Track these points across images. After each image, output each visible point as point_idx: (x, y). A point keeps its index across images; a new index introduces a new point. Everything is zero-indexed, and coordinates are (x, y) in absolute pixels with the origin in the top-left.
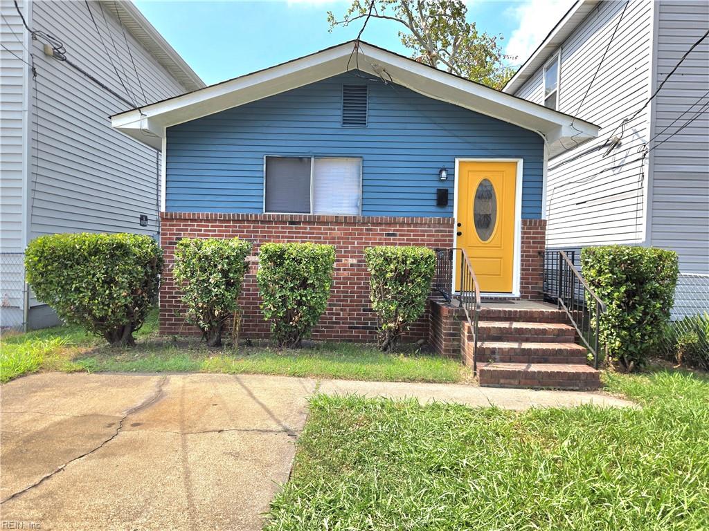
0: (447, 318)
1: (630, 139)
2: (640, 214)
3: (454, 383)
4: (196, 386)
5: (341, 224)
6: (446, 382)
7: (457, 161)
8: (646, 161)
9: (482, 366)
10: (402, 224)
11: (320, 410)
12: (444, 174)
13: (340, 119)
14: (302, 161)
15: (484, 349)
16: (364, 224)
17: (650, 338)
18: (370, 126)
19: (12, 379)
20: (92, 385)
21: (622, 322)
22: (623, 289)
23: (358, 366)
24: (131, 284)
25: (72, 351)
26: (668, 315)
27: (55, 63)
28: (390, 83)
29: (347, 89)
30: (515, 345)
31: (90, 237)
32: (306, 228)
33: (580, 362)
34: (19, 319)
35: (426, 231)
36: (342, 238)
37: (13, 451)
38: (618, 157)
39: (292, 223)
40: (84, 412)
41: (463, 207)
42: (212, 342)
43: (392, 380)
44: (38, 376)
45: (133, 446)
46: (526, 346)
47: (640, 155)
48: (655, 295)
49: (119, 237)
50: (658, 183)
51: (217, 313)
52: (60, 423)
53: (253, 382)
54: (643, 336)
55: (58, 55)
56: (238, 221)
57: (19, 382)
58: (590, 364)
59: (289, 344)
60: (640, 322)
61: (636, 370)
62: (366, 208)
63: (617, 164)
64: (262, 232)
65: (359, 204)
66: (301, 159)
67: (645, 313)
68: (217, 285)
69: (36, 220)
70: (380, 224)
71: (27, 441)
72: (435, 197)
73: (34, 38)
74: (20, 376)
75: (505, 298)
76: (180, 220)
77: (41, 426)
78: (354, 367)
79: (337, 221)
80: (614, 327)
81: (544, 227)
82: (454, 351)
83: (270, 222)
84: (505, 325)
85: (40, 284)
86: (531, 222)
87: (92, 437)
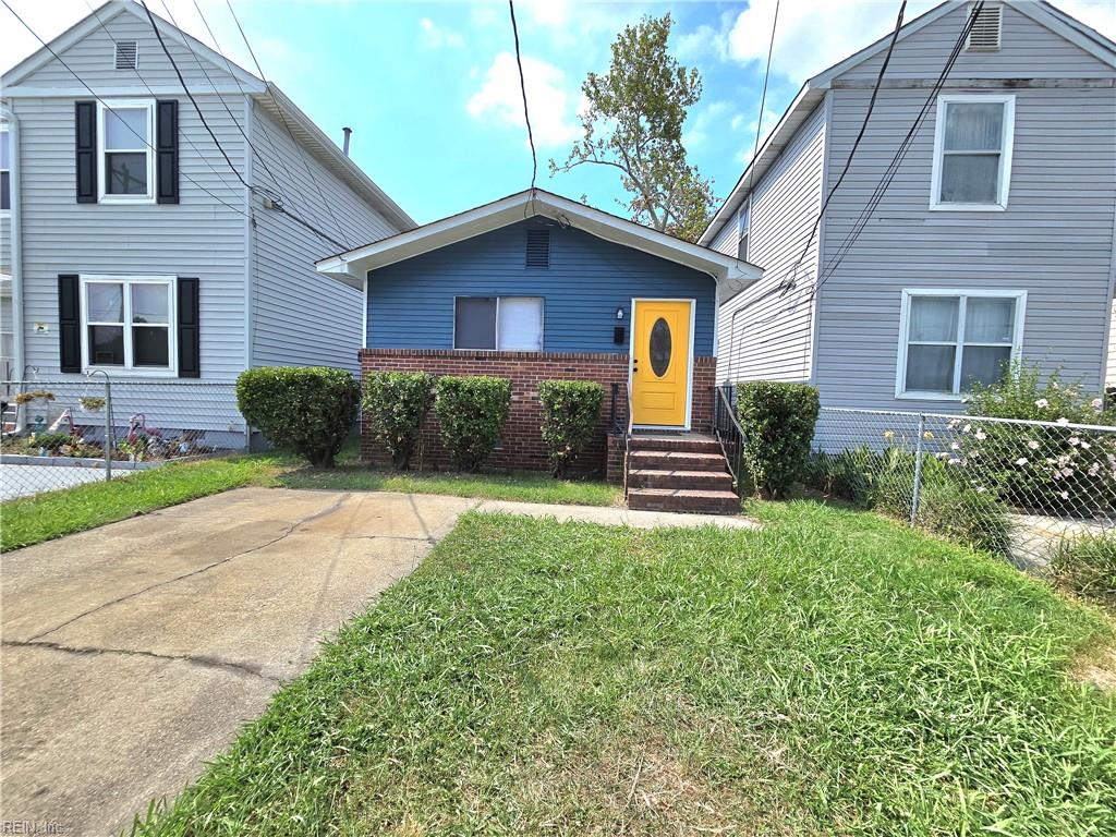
0: (611, 447)
1: (802, 281)
2: (808, 352)
3: (606, 506)
4: (373, 501)
5: (523, 359)
6: (598, 505)
7: (633, 300)
8: (814, 302)
9: (632, 491)
10: (580, 360)
11: (468, 524)
12: (620, 313)
13: (524, 261)
14: (489, 301)
15: (637, 476)
16: (544, 359)
17: (791, 468)
18: (552, 267)
19: (220, 491)
20: (285, 498)
21: (765, 452)
22: (765, 422)
23: (521, 489)
24: (325, 413)
25: (278, 471)
26: (808, 447)
27: (275, 215)
28: (569, 227)
29: (530, 233)
30: (667, 473)
31: (288, 369)
32: (490, 364)
33: (726, 490)
34: (242, 442)
35: (603, 367)
36: (525, 373)
37: (196, 546)
38: (793, 298)
39: (478, 358)
40: (267, 518)
41: (639, 344)
42: (401, 465)
43: (549, 502)
44: (244, 490)
45: (294, 545)
46: (677, 474)
47: (809, 297)
48: (796, 428)
49: (315, 370)
50: (824, 323)
51: (399, 439)
52: (243, 526)
53: (422, 500)
54: (784, 465)
55: (277, 207)
56: (430, 357)
57: (226, 494)
58: (733, 491)
59: (467, 470)
60: (782, 453)
61: (780, 497)
62: (548, 344)
63: (792, 305)
64: (451, 367)
65: (541, 340)
66: (487, 299)
67: (787, 445)
68: (399, 415)
69: (257, 355)
70: (560, 360)
71: (210, 538)
72: (613, 334)
73: (254, 193)
74: (229, 489)
75: (676, 431)
76: (379, 355)
77: (226, 528)
78: (518, 489)
79: (520, 356)
80: (759, 457)
81: (714, 364)
82: (617, 479)
83: (458, 358)
84: (663, 454)
85: (248, 410)
86: (702, 360)
87: (265, 537)
